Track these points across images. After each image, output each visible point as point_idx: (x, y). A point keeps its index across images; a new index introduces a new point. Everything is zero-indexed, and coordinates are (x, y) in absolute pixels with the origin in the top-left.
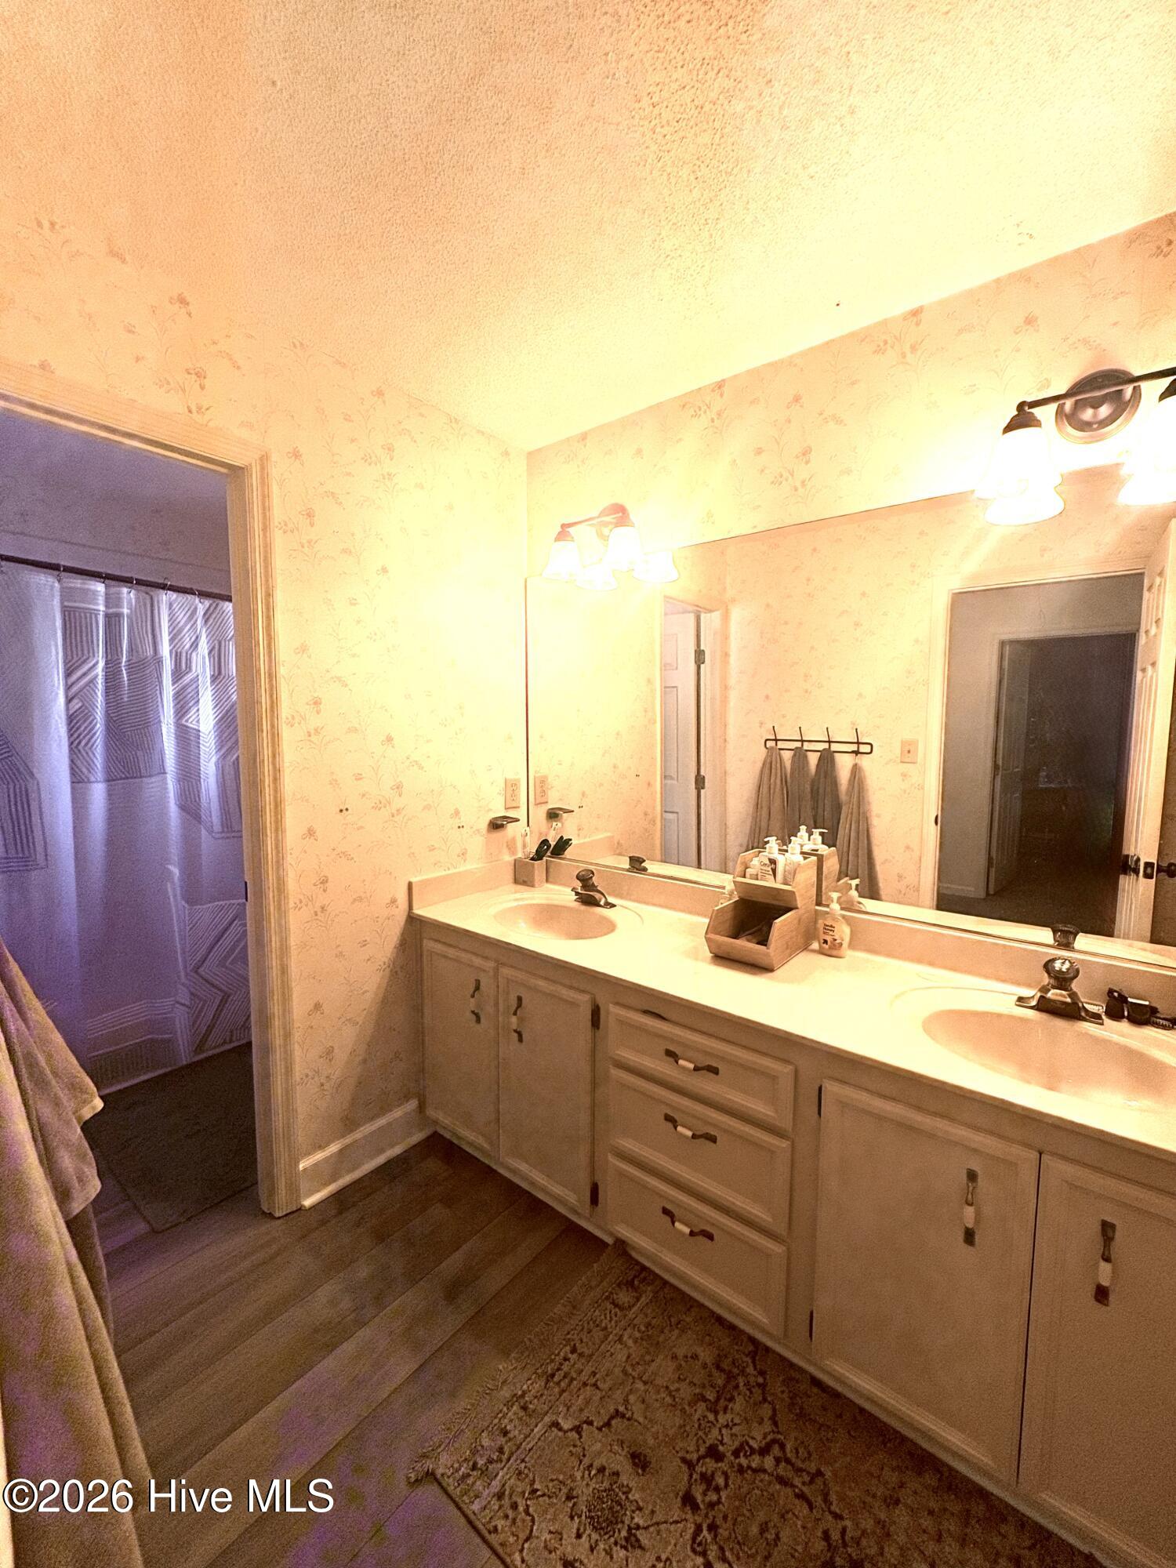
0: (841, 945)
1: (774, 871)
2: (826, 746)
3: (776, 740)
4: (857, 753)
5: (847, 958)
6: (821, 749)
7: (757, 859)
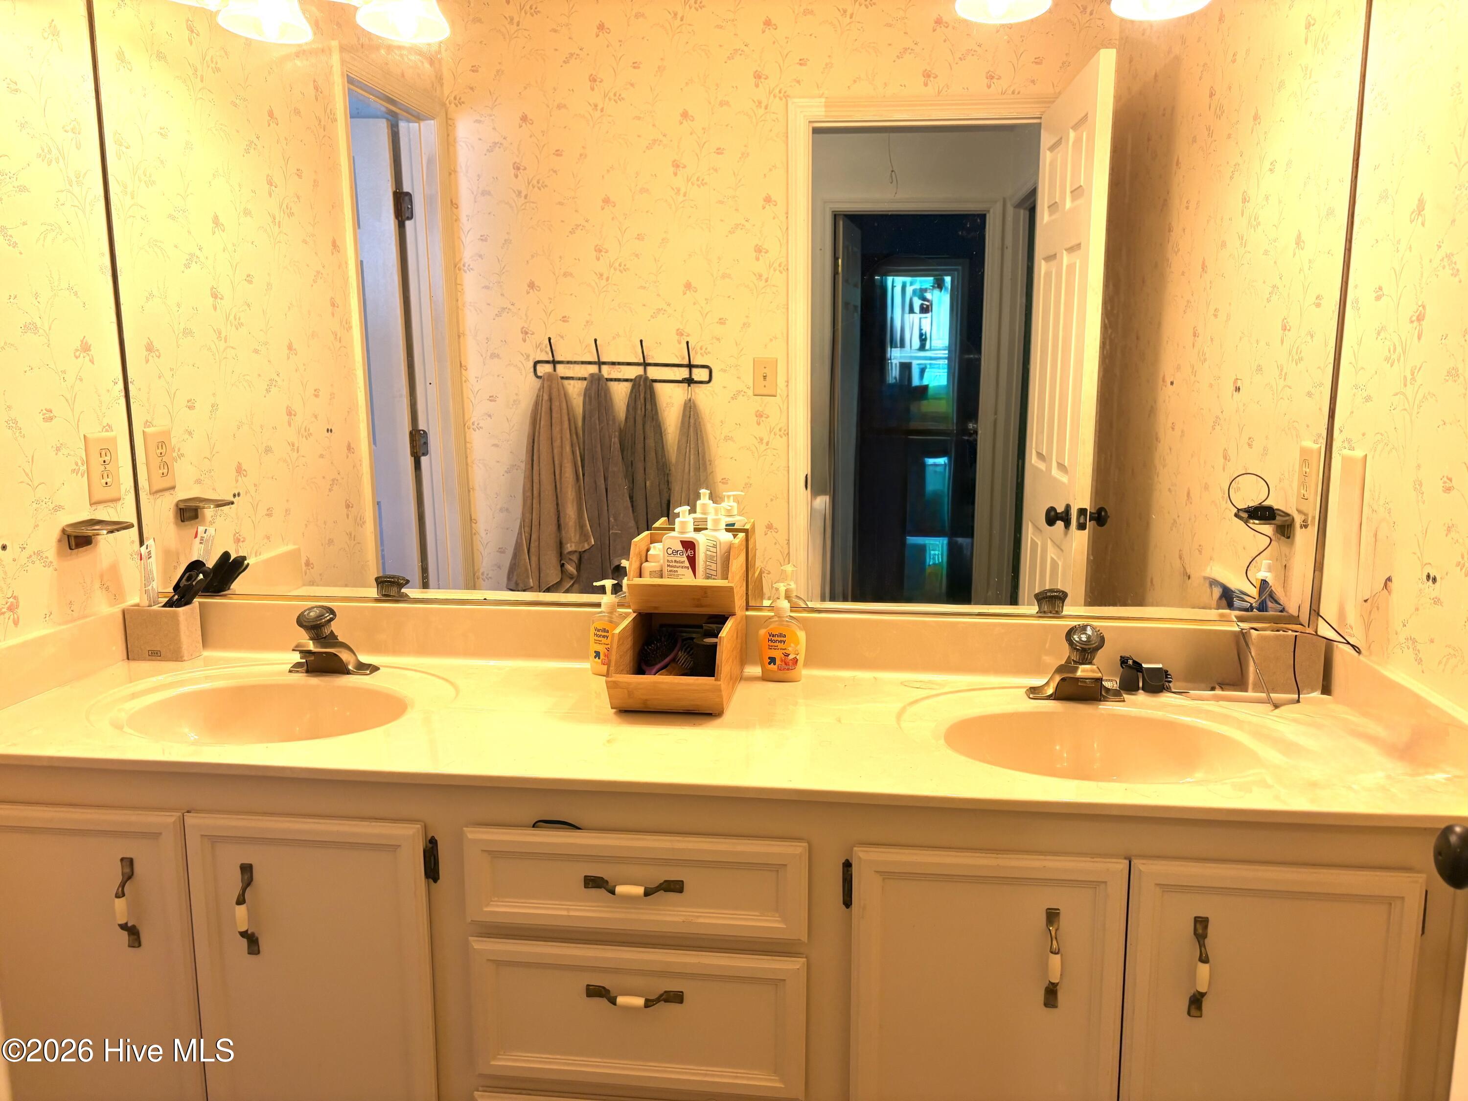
0: (795, 661)
1: (692, 561)
2: (639, 371)
3: (554, 363)
4: (690, 381)
5: (803, 680)
6: (632, 376)
7: (658, 546)
